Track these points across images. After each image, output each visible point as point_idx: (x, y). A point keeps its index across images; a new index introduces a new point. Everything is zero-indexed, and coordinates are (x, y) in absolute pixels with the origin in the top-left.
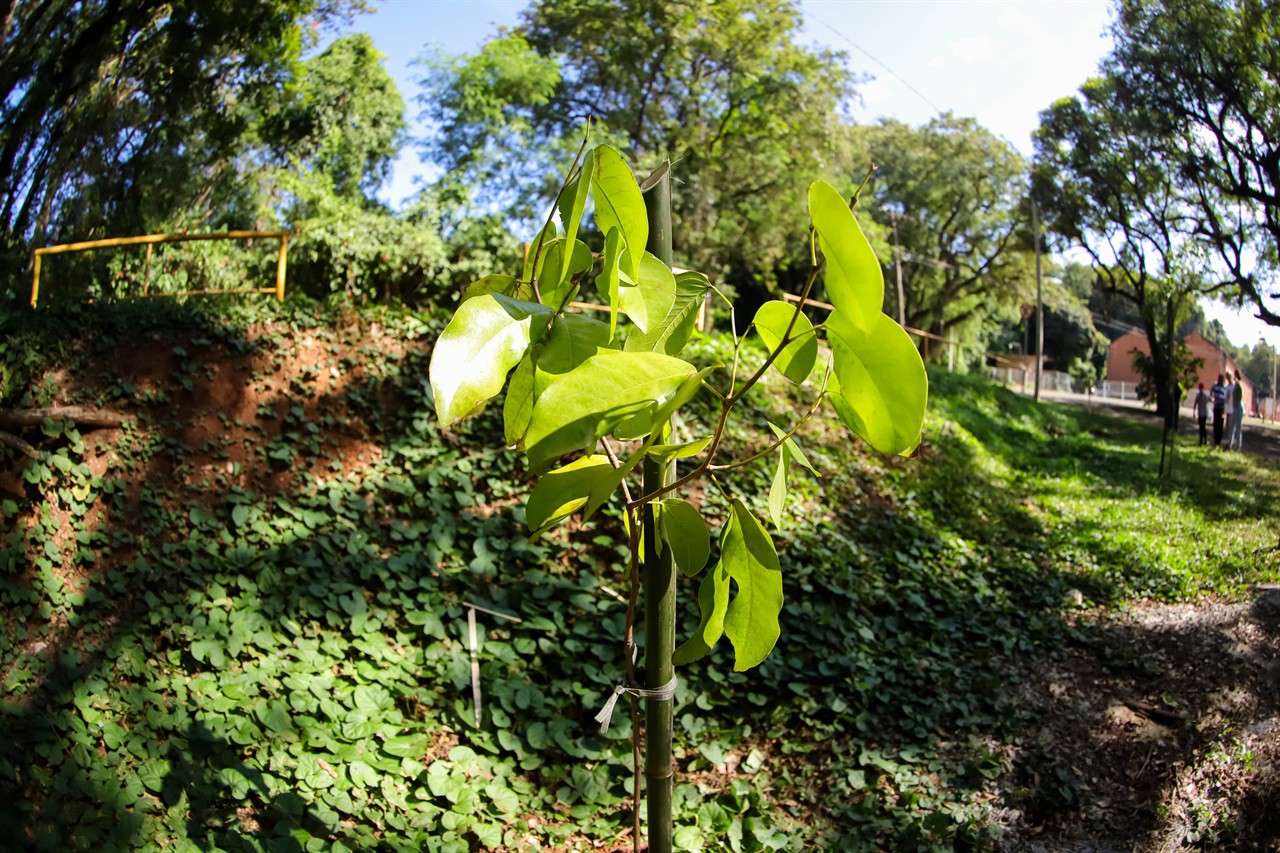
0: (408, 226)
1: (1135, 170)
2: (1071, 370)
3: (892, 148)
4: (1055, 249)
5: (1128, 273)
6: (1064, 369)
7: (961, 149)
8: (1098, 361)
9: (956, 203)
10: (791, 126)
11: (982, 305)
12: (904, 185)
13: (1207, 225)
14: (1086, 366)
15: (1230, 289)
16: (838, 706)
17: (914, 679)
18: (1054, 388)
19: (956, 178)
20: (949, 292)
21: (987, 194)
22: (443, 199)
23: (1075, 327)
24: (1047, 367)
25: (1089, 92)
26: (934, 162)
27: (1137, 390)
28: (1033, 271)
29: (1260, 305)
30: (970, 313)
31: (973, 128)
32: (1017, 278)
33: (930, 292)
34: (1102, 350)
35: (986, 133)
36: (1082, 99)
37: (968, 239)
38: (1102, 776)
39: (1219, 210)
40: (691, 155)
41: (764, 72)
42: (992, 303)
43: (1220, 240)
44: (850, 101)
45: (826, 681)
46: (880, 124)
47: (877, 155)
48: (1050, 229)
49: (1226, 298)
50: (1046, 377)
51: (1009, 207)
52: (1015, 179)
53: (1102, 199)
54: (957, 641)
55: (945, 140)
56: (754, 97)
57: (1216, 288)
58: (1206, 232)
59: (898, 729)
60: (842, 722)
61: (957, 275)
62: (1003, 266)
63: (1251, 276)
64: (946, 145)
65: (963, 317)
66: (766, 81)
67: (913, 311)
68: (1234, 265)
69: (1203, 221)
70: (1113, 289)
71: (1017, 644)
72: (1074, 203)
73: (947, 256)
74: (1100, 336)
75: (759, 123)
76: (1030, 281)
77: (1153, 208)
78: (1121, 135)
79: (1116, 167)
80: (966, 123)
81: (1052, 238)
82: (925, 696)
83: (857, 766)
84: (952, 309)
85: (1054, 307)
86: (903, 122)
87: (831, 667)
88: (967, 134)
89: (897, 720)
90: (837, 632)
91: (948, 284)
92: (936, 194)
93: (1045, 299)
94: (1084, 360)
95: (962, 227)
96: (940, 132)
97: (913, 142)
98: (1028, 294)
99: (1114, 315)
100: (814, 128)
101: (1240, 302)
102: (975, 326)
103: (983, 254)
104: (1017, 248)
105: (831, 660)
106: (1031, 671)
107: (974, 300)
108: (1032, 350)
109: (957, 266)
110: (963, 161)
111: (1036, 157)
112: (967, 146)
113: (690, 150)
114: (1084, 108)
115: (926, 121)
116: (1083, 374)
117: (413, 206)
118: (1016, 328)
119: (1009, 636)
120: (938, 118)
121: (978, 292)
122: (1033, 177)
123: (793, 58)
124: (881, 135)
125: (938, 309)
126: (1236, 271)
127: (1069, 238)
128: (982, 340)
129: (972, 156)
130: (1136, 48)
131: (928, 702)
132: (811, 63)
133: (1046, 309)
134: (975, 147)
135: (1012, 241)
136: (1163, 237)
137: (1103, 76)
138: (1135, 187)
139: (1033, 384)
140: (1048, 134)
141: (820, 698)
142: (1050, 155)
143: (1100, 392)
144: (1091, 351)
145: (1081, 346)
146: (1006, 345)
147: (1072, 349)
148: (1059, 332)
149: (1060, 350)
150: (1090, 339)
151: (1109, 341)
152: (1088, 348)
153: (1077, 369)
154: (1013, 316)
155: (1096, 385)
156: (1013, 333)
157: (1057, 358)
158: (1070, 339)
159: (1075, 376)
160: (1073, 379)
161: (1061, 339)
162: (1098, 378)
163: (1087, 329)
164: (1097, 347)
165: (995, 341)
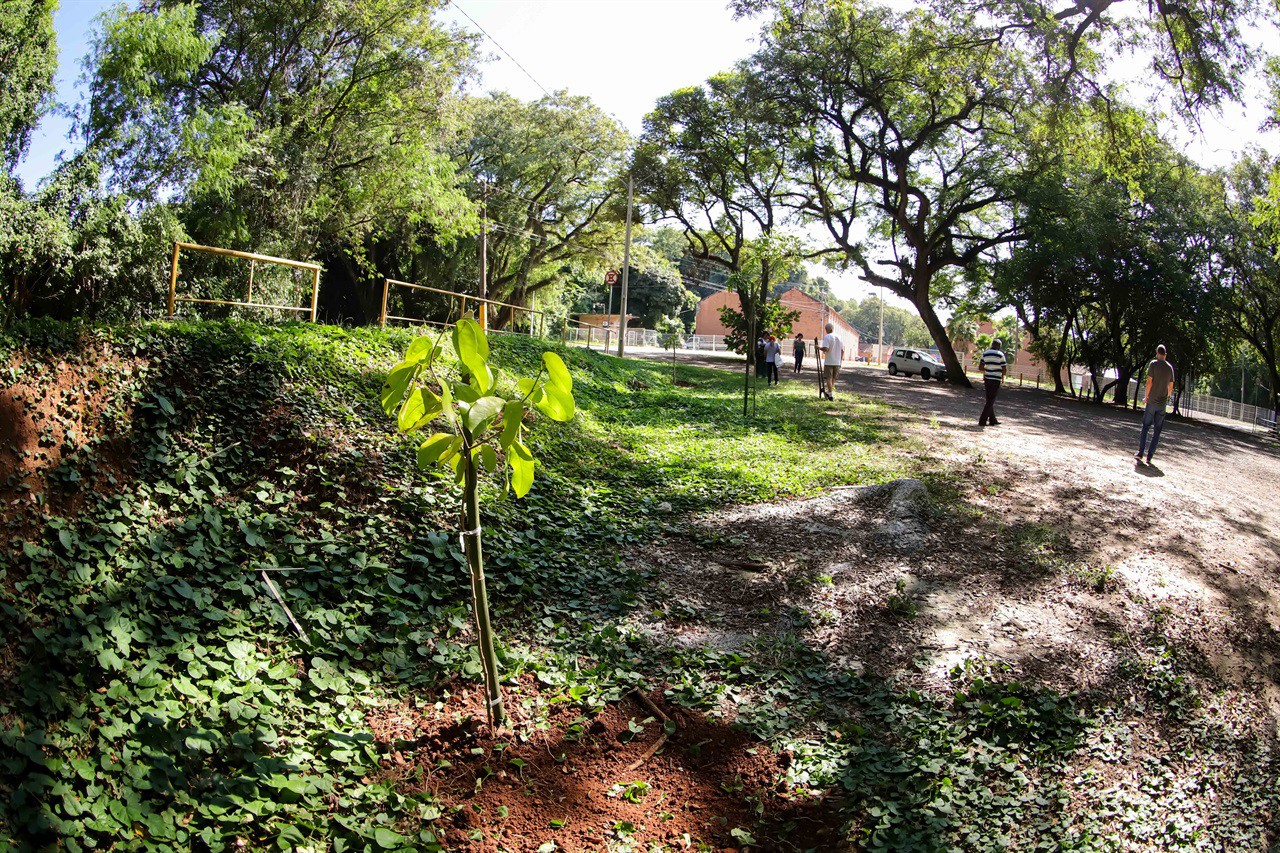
0: (41, 211)
1: (746, 152)
2: (658, 326)
3: (497, 121)
4: (648, 219)
5: (723, 241)
6: (650, 325)
7: (568, 125)
8: (688, 317)
9: (551, 176)
10: (405, 102)
11: (566, 270)
12: (501, 157)
13: (816, 201)
14: (675, 322)
15: (834, 255)
16: (518, 581)
17: (559, 563)
18: (640, 343)
19: (556, 152)
20: (534, 257)
21: (585, 167)
22: (77, 178)
23: (663, 287)
24: (632, 324)
25: (717, 85)
26: (537, 136)
27: (726, 341)
28: (623, 237)
29: (866, 268)
30: (553, 278)
31: (585, 106)
32: (605, 244)
33: (513, 259)
34: (691, 307)
35: (598, 111)
36: (708, 89)
37: (558, 208)
38: (713, 601)
39: (833, 189)
40: (301, 130)
41: (394, 48)
42: (576, 266)
43: (827, 214)
44: (468, 79)
45: (505, 569)
46: (490, 98)
47: (480, 128)
48: (645, 202)
49: (830, 263)
50: (631, 334)
51: (606, 179)
52: (617, 154)
53: (706, 176)
54: (580, 540)
55: (553, 116)
56: (376, 73)
57: (819, 253)
58: (814, 207)
59: (561, 592)
60: (524, 591)
61: (543, 242)
62: (591, 233)
63: (858, 246)
64: (553, 121)
65: (545, 282)
66: (394, 57)
67: (495, 277)
68: (841, 235)
69: (813, 197)
70: (705, 255)
71: (625, 538)
72: (675, 178)
73: (535, 225)
74: (689, 293)
75: (375, 99)
76: (619, 248)
77: (759, 185)
78: (741, 122)
79: (727, 149)
80: (579, 101)
81: (646, 208)
82: (570, 572)
83: (545, 616)
84: (536, 274)
85: (642, 268)
86: (514, 96)
87: (503, 561)
88: (577, 112)
89: (557, 587)
90: (499, 541)
91: (532, 251)
92: (533, 166)
93: (631, 262)
94: (671, 317)
95: (553, 198)
96: (550, 108)
97: (520, 116)
98: (615, 258)
99: (706, 277)
100: (427, 105)
101: (844, 266)
102: (557, 290)
103: (572, 223)
104: (608, 218)
105: (503, 557)
106: (640, 552)
107: (560, 264)
108: (616, 310)
109: (543, 234)
110: (567, 136)
111: (644, 136)
112: (574, 123)
113: (303, 123)
114: (707, 97)
115: (539, 98)
116: (672, 330)
117: (48, 187)
118: (601, 289)
119: (618, 535)
120: (552, 95)
121: (563, 257)
122: (637, 154)
123: (427, 36)
124: (489, 109)
125: (521, 274)
126: (842, 240)
127: (665, 209)
128: (564, 302)
129: (577, 132)
130: (782, 53)
131: (574, 575)
132: (443, 43)
133: (633, 272)
134: (582, 124)
135: (603, 211)
136: (765, 211)
137: (737, 72)
138: (743, 167)
139: (617, 341)
140: (662, 117)
141: (506, 580)
142: (659, 135)
143: (689, 345)
144: (679, 308)
145: (669, 304)
146: (590, 306)
147: (659, 307)
148: (646, 291)
149: (647, 308)
150: (678, 297)
151: (699, 299)
152: (676, 305)
153: (664, 325)
154: (598, 278)
155: (685, 339)
156: (597, 294)
157: (642, 316)
158: (658, 298)
159: (663, 331)
160: (660, 334)
161: (648, 298)
162: (688, 332)
163: (676, 288)
164: (686, 304)
165: (579, 302)
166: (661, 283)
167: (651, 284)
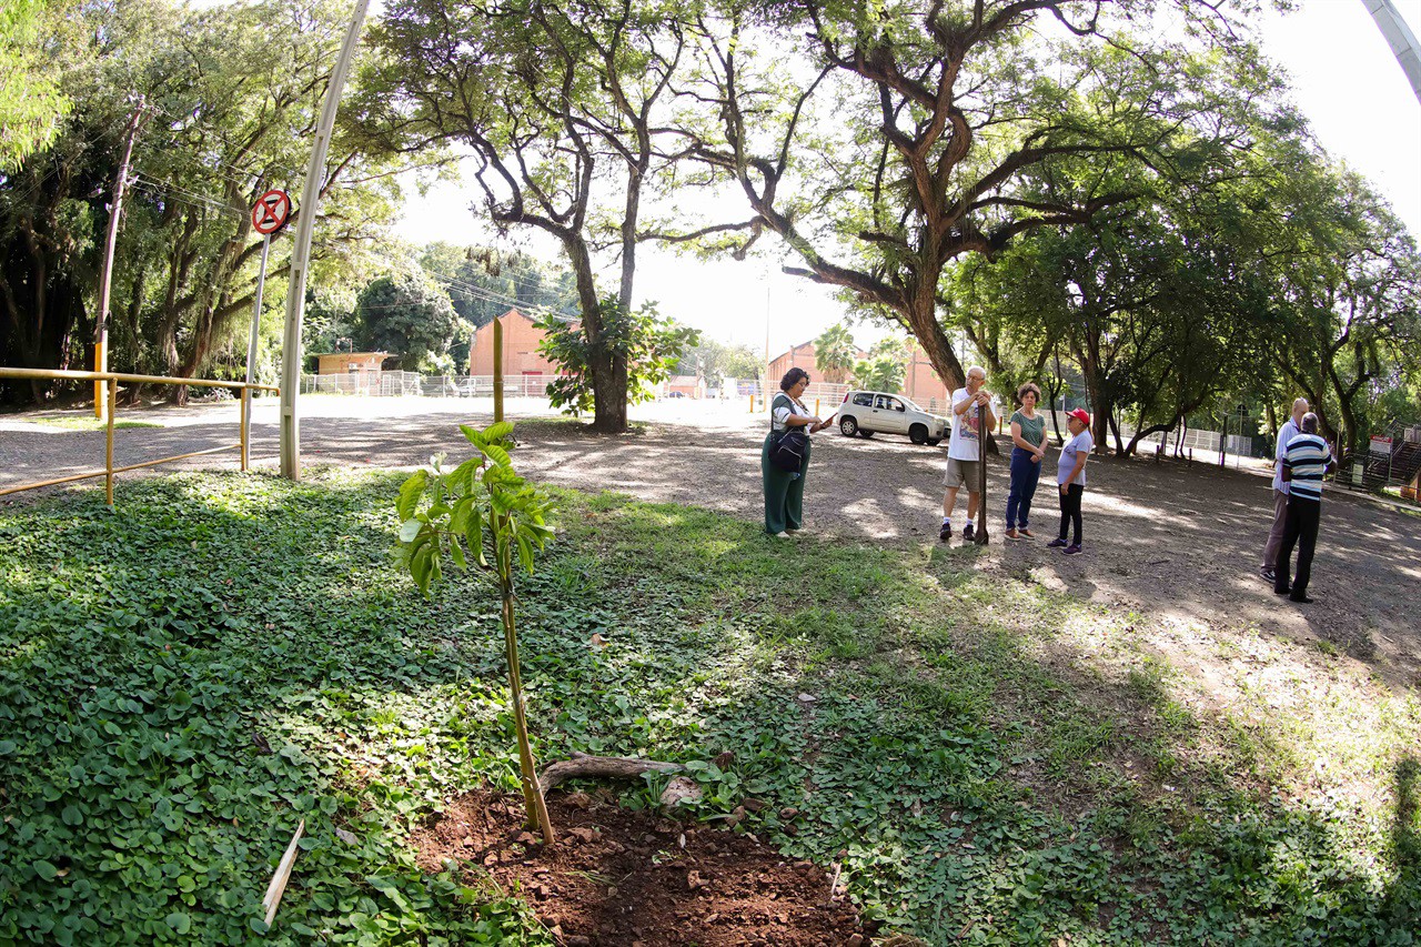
2: (422, 366)
6: (411, 366)
8: (459, 352)
14: (443, 360)
18: (398, 391)
23: (429, 311)
24: (388, 365)
34: (464, 339)
68: (760, 196)
74: (462, 321)
94: (438, 354)
108: (368, 347)
116: (439, 371)
118: (350, 318)
143: (464, 389)
144: (449, 341)
145: (437, 335)
146: (333, 342)
147: (424, 340)
148: (406, 319)
149: (407, 343)
150: (448, 325)
151: (474, 328)
152: (445, 337)
153: (429, 365)
154: (346, 305)
155: (457, 382)
156: (345, 325)
157: (401, 354)
158: (421, 328)
159: (428, 373)
160: (424, 377)
161: (409, 327)
162: (459, 372)
163: (446, 314)
164: (458, 334)
165: (320, 338)
166: (427, 307)
167: (413, 309)
